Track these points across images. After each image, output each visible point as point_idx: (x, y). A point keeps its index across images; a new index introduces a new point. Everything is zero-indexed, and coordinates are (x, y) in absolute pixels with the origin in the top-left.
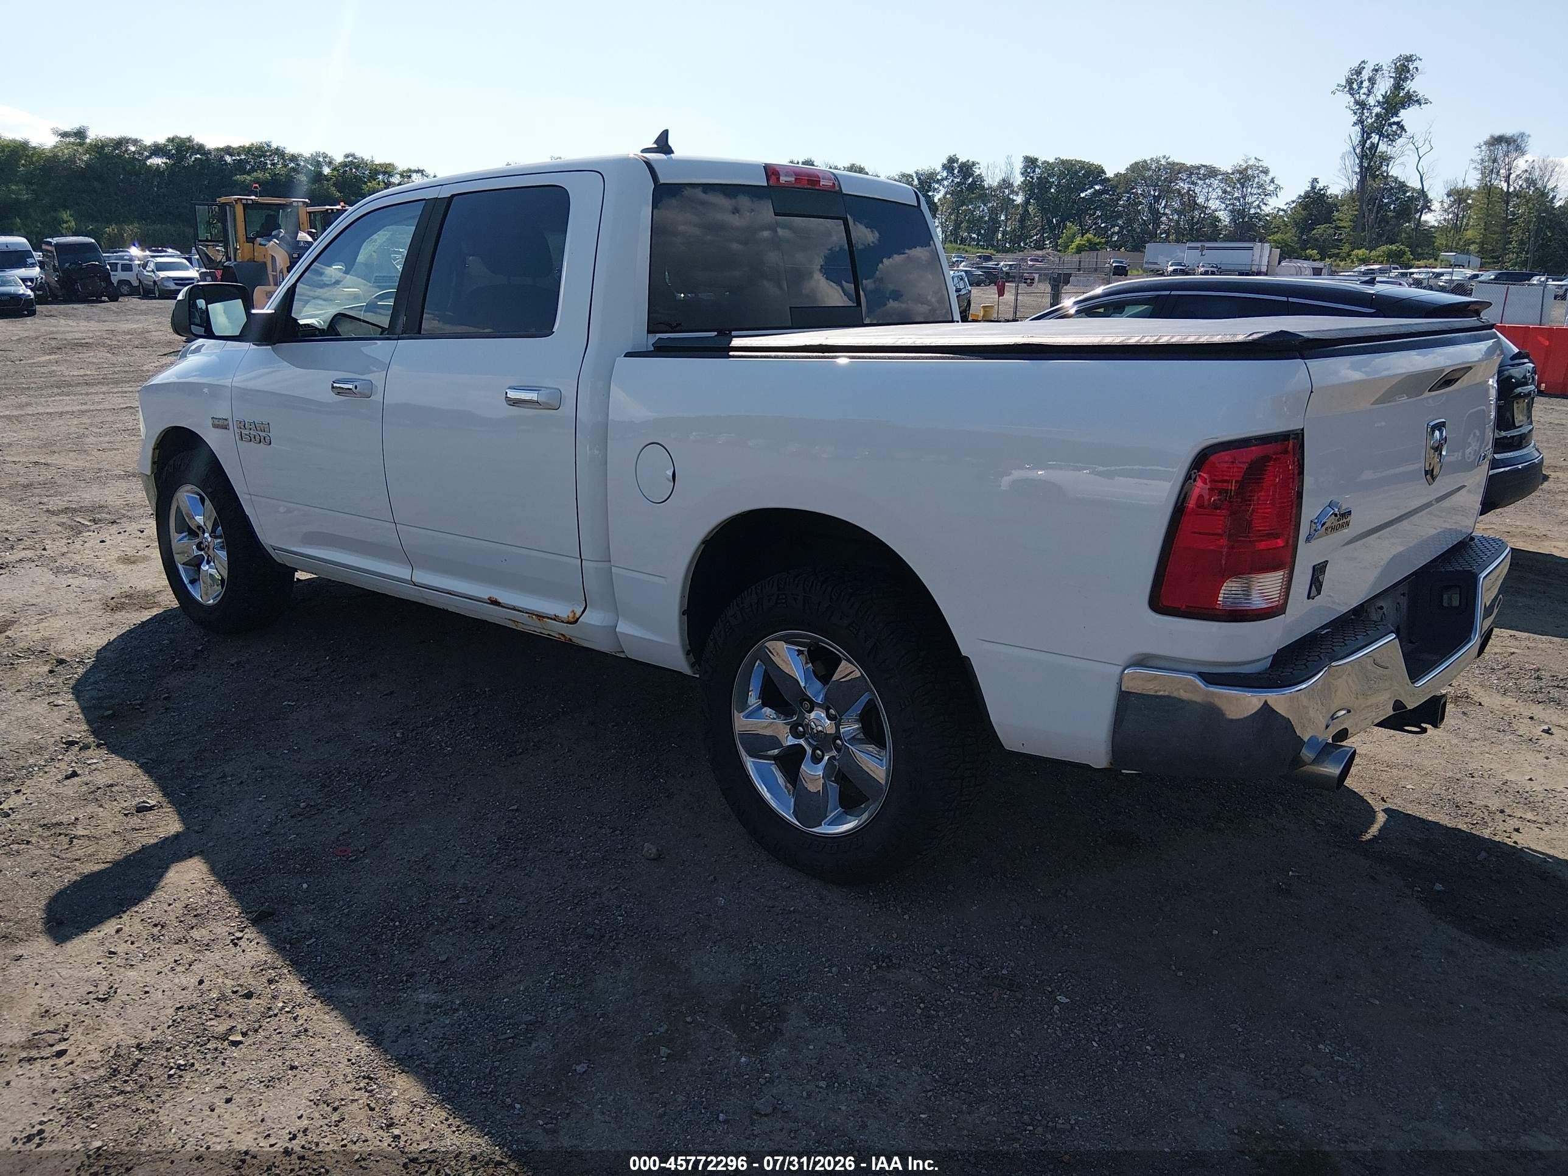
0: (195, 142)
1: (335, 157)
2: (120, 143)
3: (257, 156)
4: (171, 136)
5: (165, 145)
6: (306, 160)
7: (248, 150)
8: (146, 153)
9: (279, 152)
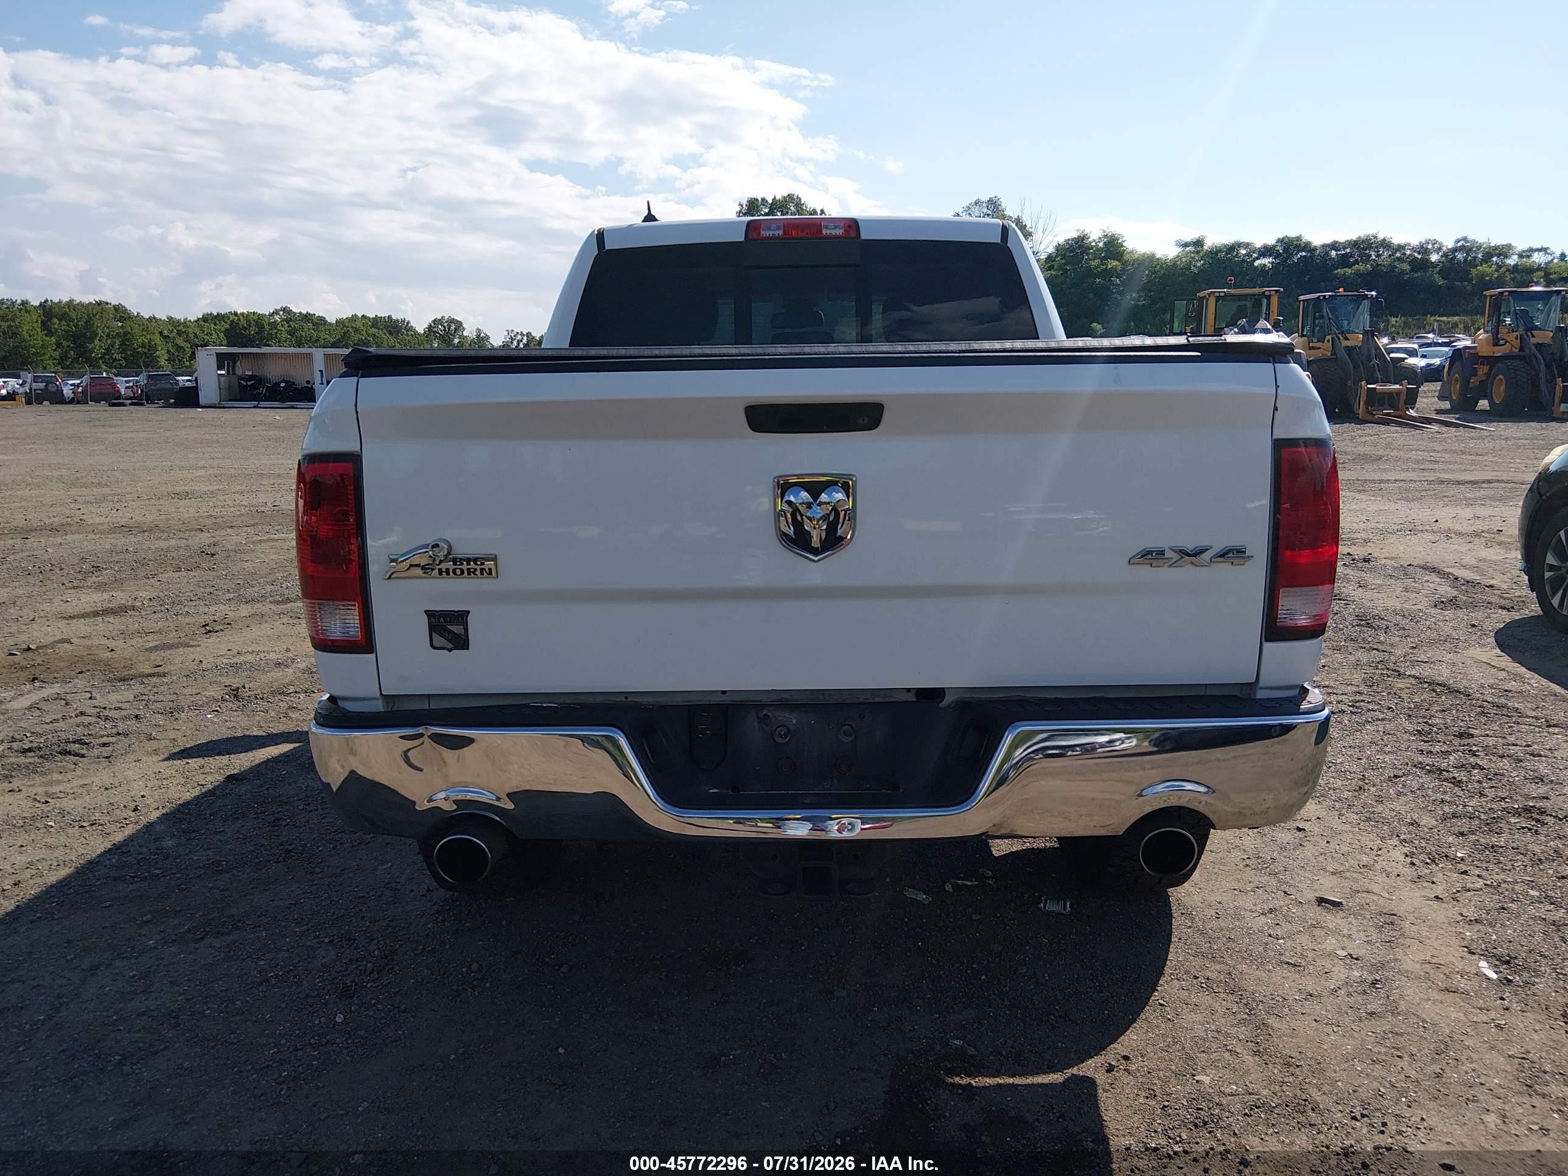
0: (1304, 240)
1: (1445, 243)
2: (1232, 248)
3: (1363, 249)
4: (1281, 237)
5: (1274, 246)
6: (1413, 249)
7: (1354, 244)
8: (1255, 255)
9: (1385, 244)
